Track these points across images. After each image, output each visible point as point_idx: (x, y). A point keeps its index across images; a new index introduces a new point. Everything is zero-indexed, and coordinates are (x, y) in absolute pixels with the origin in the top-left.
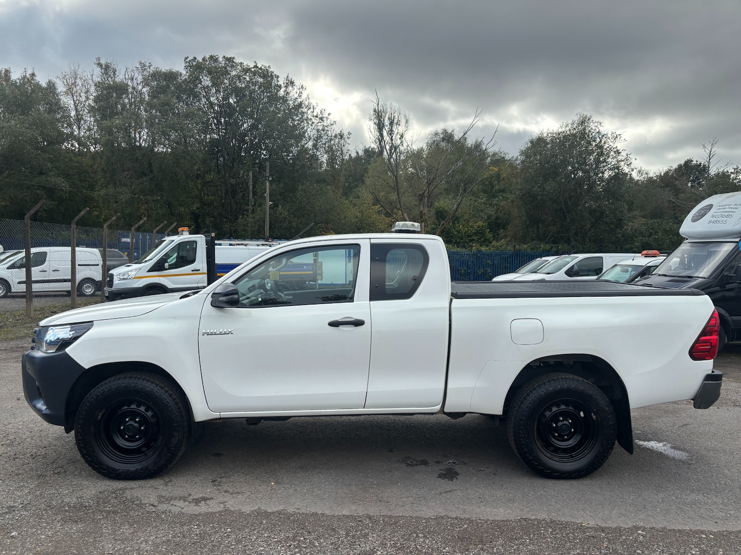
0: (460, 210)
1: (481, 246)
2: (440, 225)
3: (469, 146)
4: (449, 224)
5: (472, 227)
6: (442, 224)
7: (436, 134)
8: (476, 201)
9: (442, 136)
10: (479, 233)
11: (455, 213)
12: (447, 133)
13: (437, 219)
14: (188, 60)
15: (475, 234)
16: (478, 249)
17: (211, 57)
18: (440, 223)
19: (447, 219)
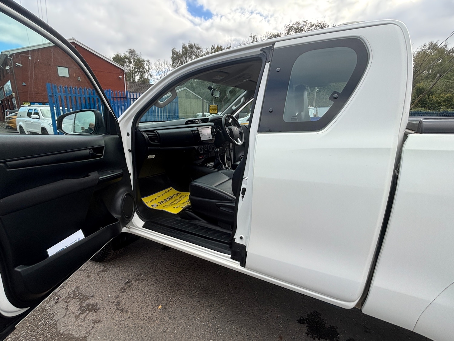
0: (435, 88)
1: (447, 108)
2: (418, 97)
3: (449, 50)
4: (425, 96)
5: (442, 97)
6: (420, 96)
7: (425, 45)
8: (448, 82)
9: (428, 46)
10: (447, 101)
11: (430, 89)
12: (432, 44)
13: (417, 94)
14: (286, 26)
15: (444, 102)
16: (444, 110)
17: (297, 23)
18: (419, 96)
19: (424, 93)
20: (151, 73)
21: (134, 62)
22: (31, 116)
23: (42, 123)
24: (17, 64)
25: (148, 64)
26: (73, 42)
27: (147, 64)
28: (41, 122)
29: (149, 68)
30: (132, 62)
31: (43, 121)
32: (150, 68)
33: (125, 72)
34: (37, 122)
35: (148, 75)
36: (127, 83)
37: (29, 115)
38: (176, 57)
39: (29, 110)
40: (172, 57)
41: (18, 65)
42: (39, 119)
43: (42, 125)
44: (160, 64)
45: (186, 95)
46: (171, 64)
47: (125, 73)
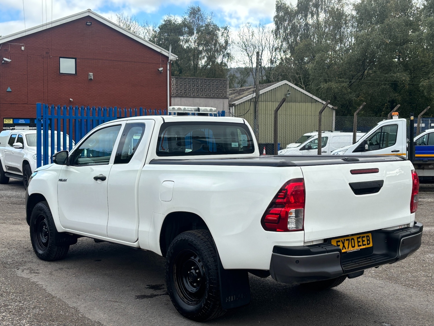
20: (229, 52)
21: (197, 33)
22: (14, 144)
23: (25, 155)
24: (4, 58)
25: (225, 35)
26: (89, 16)
27: (222, 35)
28: (23, 153)
29: (226, 42)
30: (195, 32)
31: (27, 151)
32: (230, 42)
33: (169, 61)
34: (20, 153)
35: (224, 56)
36: (173, 80)
37: (11, 142)
38: (285, 16)
39: (11, 135)
40: (276, 17)
41: (5, 61)
42: (23, 148)
43: (24, 157)
44: (250, 32)
45: (286, 95)
46: (272, 31)
47: (170, 63)
